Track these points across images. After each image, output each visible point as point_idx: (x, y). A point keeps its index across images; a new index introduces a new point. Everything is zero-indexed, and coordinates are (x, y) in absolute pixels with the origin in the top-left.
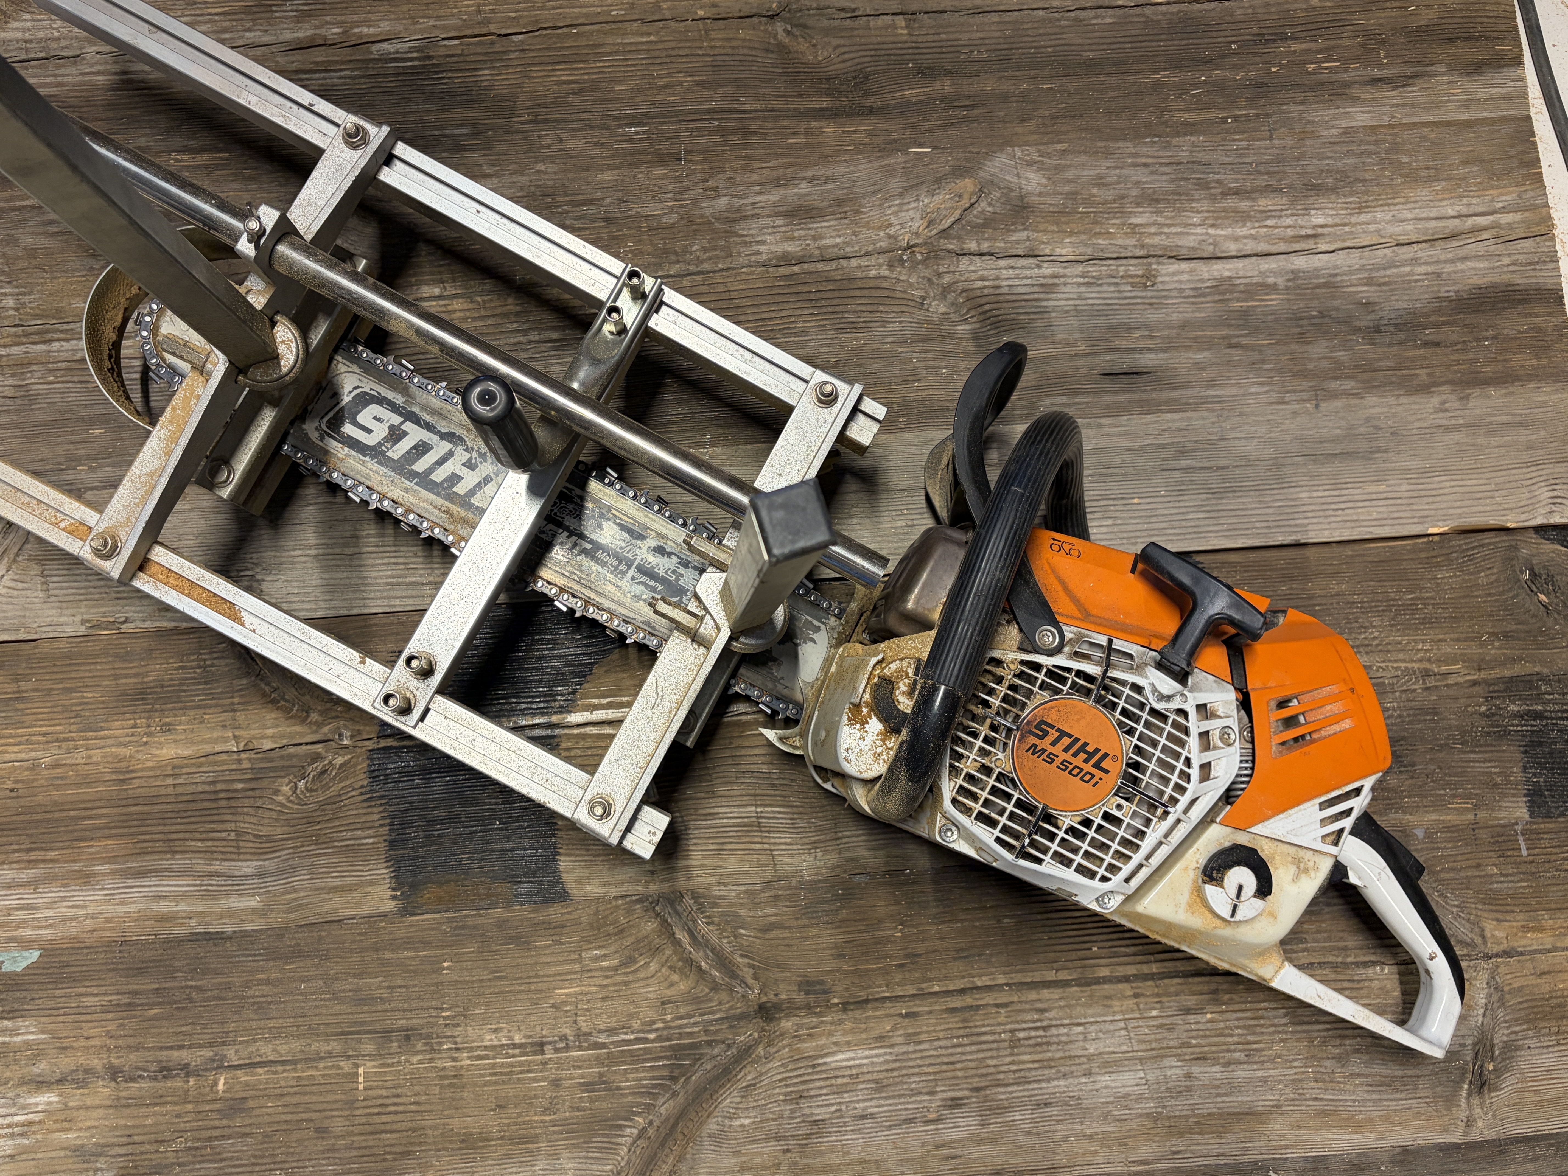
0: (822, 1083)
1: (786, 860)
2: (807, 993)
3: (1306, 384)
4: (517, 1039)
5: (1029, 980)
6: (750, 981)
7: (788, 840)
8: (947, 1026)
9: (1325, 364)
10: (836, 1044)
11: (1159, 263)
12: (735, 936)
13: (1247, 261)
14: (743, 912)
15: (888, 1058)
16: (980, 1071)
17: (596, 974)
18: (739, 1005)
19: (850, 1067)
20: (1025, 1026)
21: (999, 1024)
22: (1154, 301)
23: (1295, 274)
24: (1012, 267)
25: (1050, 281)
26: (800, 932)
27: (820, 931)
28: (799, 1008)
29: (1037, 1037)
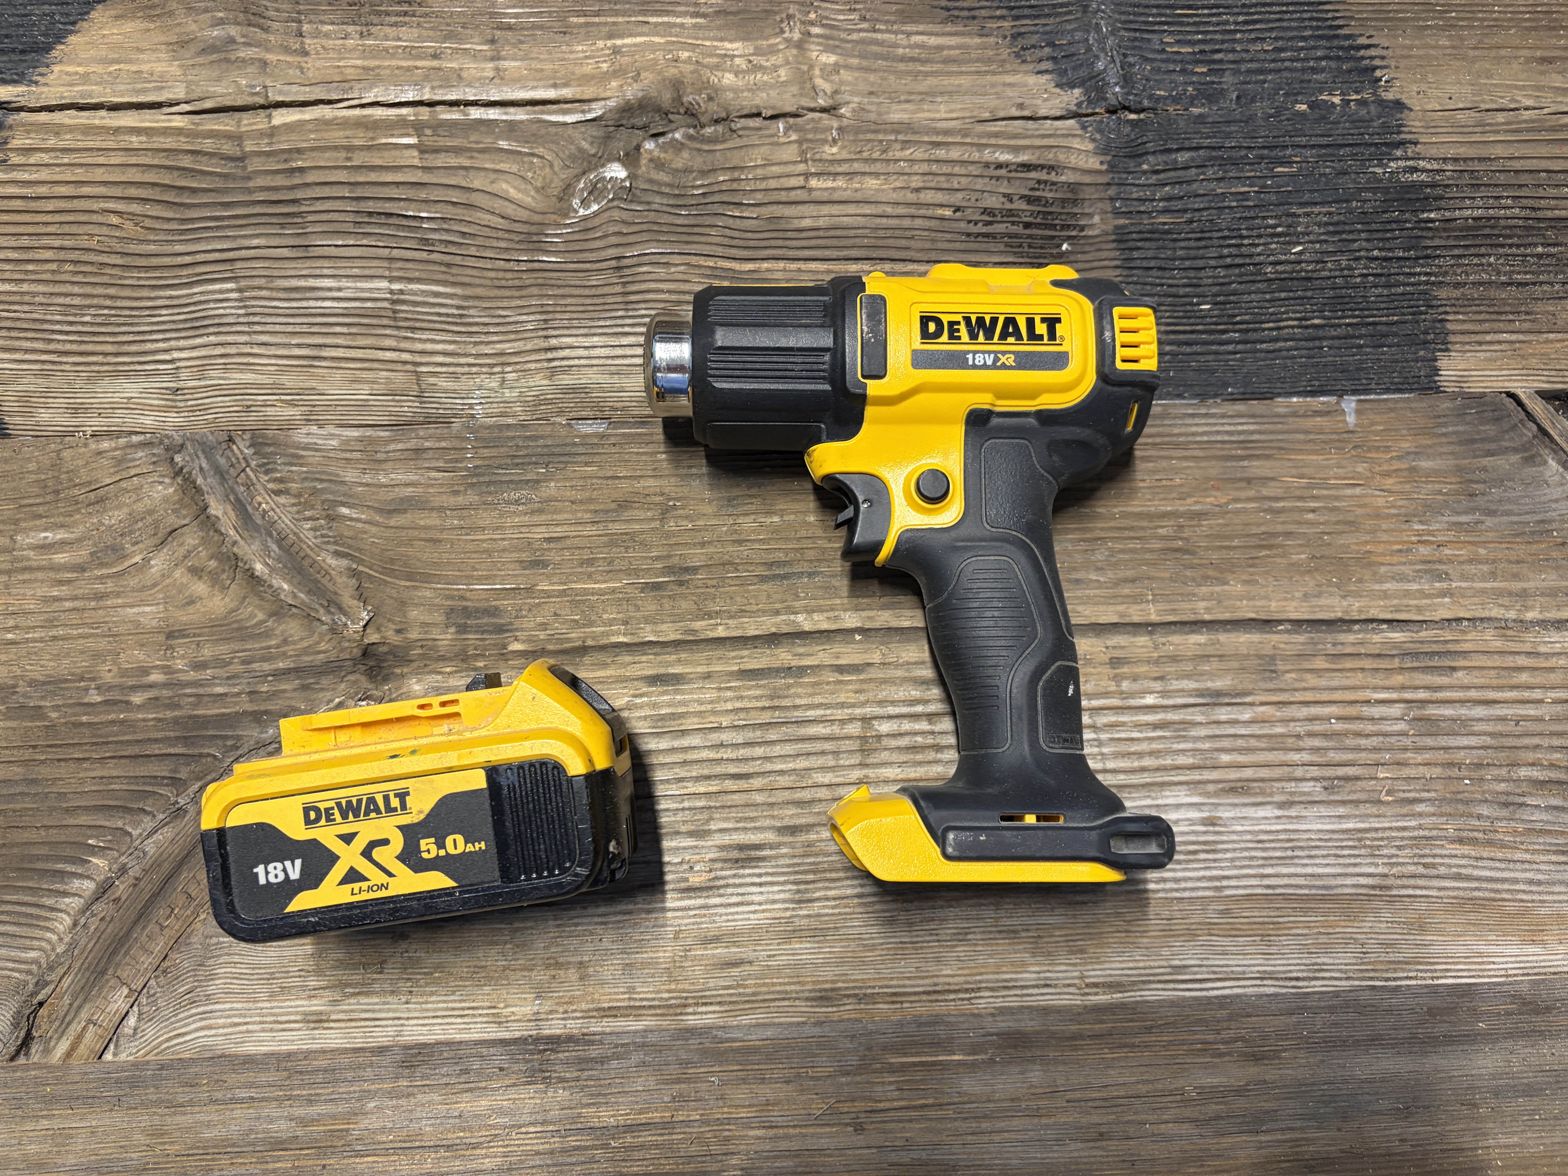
1: (443, 383)
2: (462, 629)
6: (349, 602)
7: (451, 347)
8: (738, 705)
12: (331, 518)
14: (350, 475)
16: (799, 795)
17: (40, 575)
18: (323, 646)
20: (891, 710)
21: (842, 705)
26: (461, 518)
27: (501, 516)
28: (442, 658)
29: (916, 733)
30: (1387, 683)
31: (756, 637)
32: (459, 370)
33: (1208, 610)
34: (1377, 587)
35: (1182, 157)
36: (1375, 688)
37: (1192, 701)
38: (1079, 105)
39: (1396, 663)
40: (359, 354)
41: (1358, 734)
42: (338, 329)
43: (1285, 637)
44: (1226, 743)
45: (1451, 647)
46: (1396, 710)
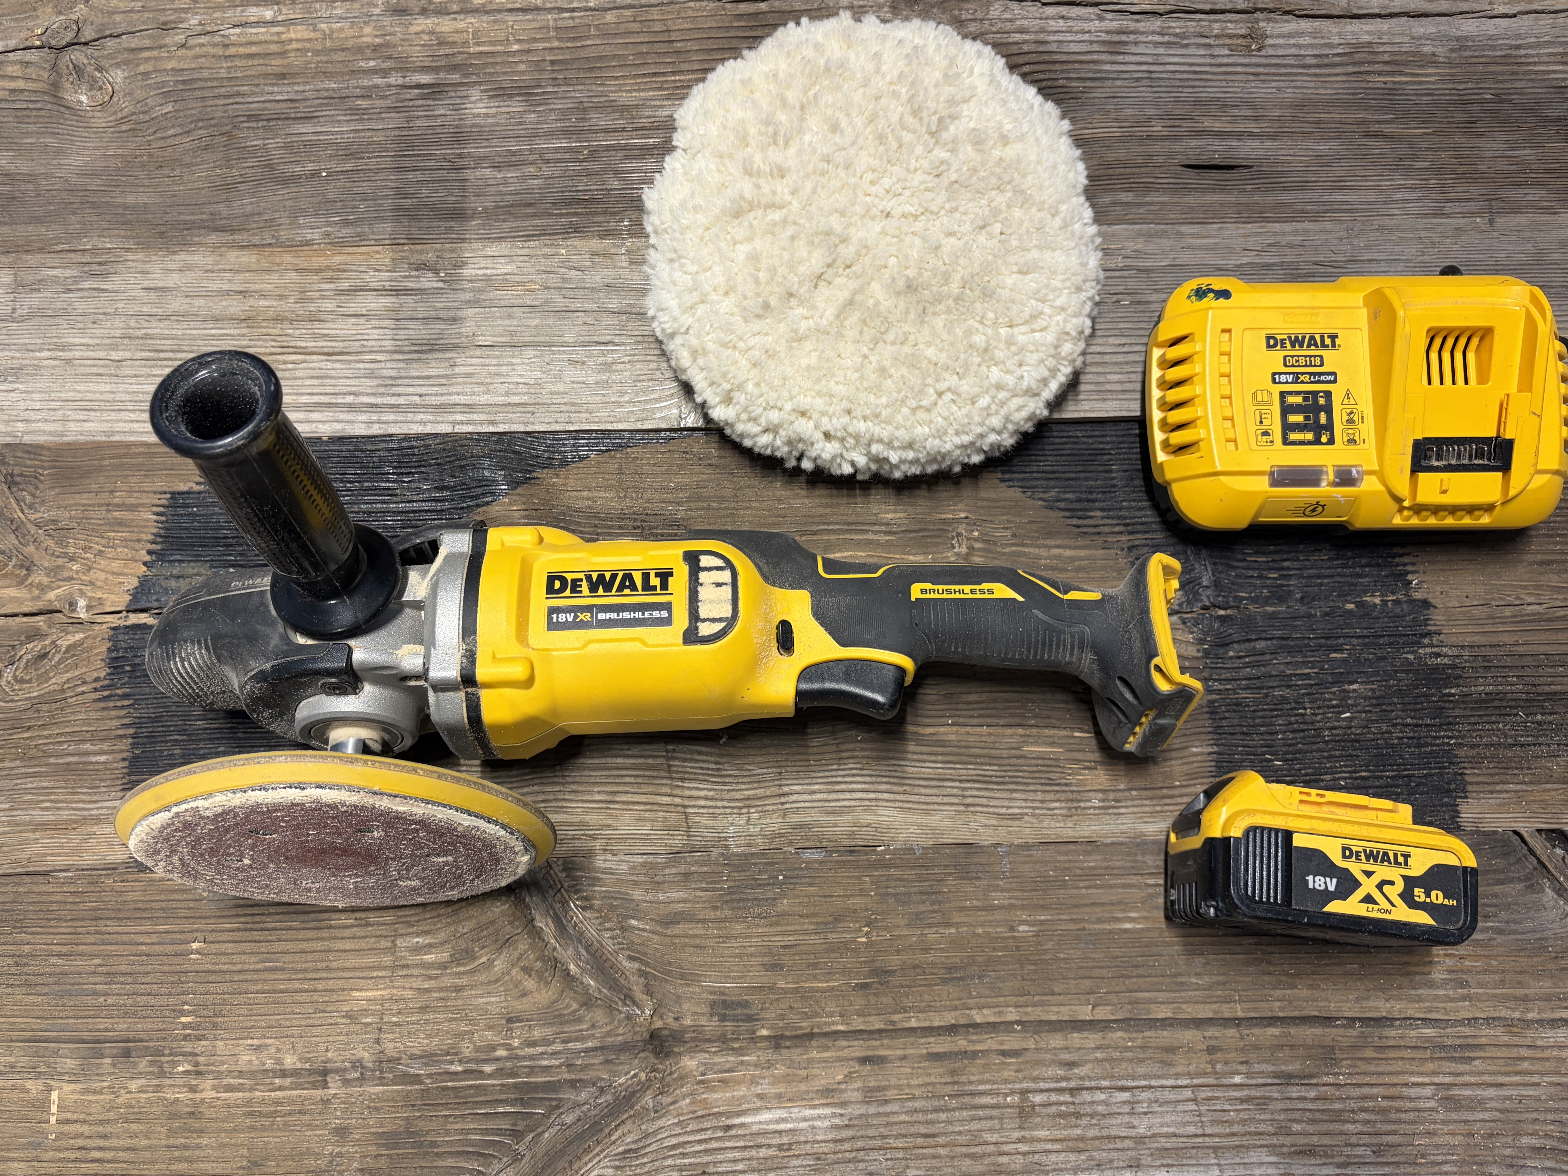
0: (736, 1155)
1: (705, 821)
2: (723, 1018)
3: (1475, 190)
4: (290, 1061)
5: (1054, 1018)
6: (639, 995)
7: (711, 793)
8: (927, 1080)
9: (1503, 165)
10: (760, 1097)
11: (1269, 20)
12: (623, 929)
13: (1395, 21)
14: (637, 894)
15: (837, 1121)
16: (973, 1150)
17: (415, 972)
18: (621, 1030)
19: (780, 1132)
20: (1042, 1085)
21: (1005, 1081)
22: (1261, 70)
23: (1461, 43)
24: (1063, 17)
25: (1116, 38)
26: (719, 929)
27: (749, 927)
28: (709, 1040)
29: (1061, 1104)
30: (1421, 1069)
31: (940, 1027)
32: (717, 811)
33: (1281, 1009)
34: (1413, 992)
35: (1261, 645)
36: (1412, 1073)
37: (1270, 1081)
38: (1180, 605)
39: (1428, 1054)
40: (643, 798)
41: (1399, 1110)
42: (627, 779)
43: (1341, 1031)
44: (1297, 1115)
45: (1471, 1041)
46: (1428, 1091)
